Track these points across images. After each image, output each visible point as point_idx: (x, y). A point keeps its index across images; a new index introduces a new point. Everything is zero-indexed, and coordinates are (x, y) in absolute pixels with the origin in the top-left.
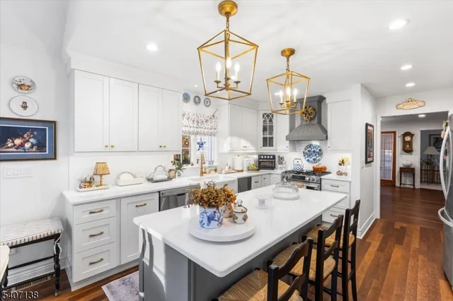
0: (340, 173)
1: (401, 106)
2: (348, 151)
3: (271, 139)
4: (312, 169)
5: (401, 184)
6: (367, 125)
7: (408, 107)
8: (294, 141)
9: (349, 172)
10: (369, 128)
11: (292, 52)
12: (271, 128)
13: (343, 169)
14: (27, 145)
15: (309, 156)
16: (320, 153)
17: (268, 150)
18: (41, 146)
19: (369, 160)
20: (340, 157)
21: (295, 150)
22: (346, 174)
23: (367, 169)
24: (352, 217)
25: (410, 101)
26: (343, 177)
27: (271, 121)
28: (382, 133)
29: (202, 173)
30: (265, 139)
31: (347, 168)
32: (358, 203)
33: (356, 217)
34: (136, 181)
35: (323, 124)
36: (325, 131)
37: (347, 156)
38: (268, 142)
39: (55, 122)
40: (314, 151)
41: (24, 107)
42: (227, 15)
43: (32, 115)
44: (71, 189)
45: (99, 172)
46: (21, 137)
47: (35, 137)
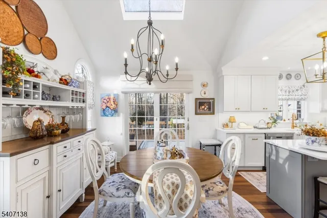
18: (209, 109)
34: (249, 127)
39: (214, 99)
41: (205, 94)
42: (324, 38)
43: (207, 96)
44: (220, 128)
45: (232, 121)
46: (204, 105)
47: (208, 105)
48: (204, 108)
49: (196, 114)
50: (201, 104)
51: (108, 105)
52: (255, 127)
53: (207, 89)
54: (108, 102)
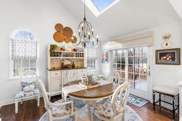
14: (168, 59)
18: (173, 59)
39: (179, 49)
43: (169, 47)
48: (166, 59)
54: (104, 56)
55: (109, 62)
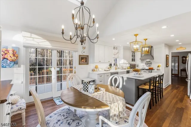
0: (158, 70)
1: (178, 49)
2: (161, 63)
3: (134, 59)
4: (148, 69)
5: (181, 76)
6: (166, 55)
7: (180, 49)
8: (142, 60)
9: (161, 69)
10: (167, 56)
11: (147, 39)
12: (134, 55)
13: (159, 68)
14: (84, 61)
15: (147, 64)
16: (151, 63)
17: (133, 63)
18: (86, 61)
19: (167, 66)
20: (158, 65)
21: (142, 63)
22: (160, 70)
23: (167, 69)
24: (162, 77)
25: (181, 47)
26: (159, 71)
27: (134, 53)
28: (172, 56)
29: (116, 69)
30: (132, 59)
31: (160, 68)
32: (163, 74)
33: (163, 77)
34: (103, 70)
35: (152, 54)
36: (153, 57)
37: (160, 65)
38: (133, 60)
39: (88, 56)
40: (149, 63)
41: (84, 53)
42: (136, 36)
43: (85, 54)
44: (91, 72)
45: (96, 67)
46: (83, 59)
47: (85, 59)
48: (83, 61)
49: (79, 64)
50: (82, 58)
51: (6, 56)
52: (105, 70)
53: (85, 50)
54: (6, 54)
55: (22, 66)
